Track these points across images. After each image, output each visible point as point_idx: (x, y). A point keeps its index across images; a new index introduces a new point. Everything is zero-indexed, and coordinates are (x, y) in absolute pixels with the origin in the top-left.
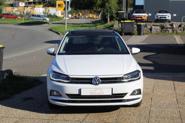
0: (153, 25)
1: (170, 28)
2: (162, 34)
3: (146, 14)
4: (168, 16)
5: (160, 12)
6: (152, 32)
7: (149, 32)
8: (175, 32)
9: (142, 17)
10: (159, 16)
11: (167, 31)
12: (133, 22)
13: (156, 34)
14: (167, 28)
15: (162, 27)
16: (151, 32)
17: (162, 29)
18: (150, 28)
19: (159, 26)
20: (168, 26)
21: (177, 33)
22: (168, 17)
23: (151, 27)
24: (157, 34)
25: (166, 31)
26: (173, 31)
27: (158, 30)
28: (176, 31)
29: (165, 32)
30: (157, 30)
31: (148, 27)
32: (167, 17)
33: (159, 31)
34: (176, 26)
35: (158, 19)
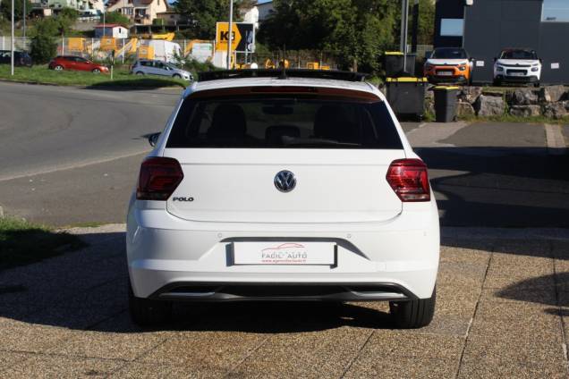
0: (483, 93)
1: (533, 103)
2: (509, 121)
3: (466, 61)
4: (534, 68)
5: (509, 56)
6: (480, 112)
7: (470, 112)
8: (550, 114)
9: (453, 71)
10: (506, 68)
11: (527, 112)
12: (423, 83)
13: (491, 118)
14: (525, 101)
15: (512, 100)
16: (476, 114)
17: (509, 103)
18: (474, 100)
19: (501, 95)
20: (527, 95)
21: (555, 118)
22: (533, 70)
23: (478, 98)
24: (495, 118)
25: (523, 110)
26: (544, 112)
27: (497, 106)
28: (553, 111)
29: (519, 114)
30: (495, 109)
31: (468, 97)
32: (529, 69)
33: (500, 110)
34: (551, 97)
35: (501, 76)
